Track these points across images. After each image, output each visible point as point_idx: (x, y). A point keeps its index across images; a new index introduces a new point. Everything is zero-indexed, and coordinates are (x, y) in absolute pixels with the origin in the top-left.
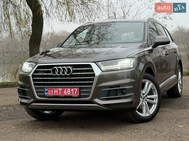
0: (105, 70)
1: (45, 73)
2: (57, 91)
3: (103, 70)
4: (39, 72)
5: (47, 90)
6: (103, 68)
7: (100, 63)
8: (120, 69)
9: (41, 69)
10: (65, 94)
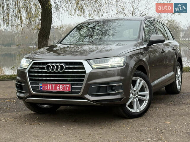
0: (95, 68)
1: (40, 69)
2: (50, 87)
3: (94, 68)
4: (34, 68)
5: (41, 85)
6: (94, 66)
7: (91, 61)
8: (110, 67)
9: (36, 65)
10: (58, 89)
